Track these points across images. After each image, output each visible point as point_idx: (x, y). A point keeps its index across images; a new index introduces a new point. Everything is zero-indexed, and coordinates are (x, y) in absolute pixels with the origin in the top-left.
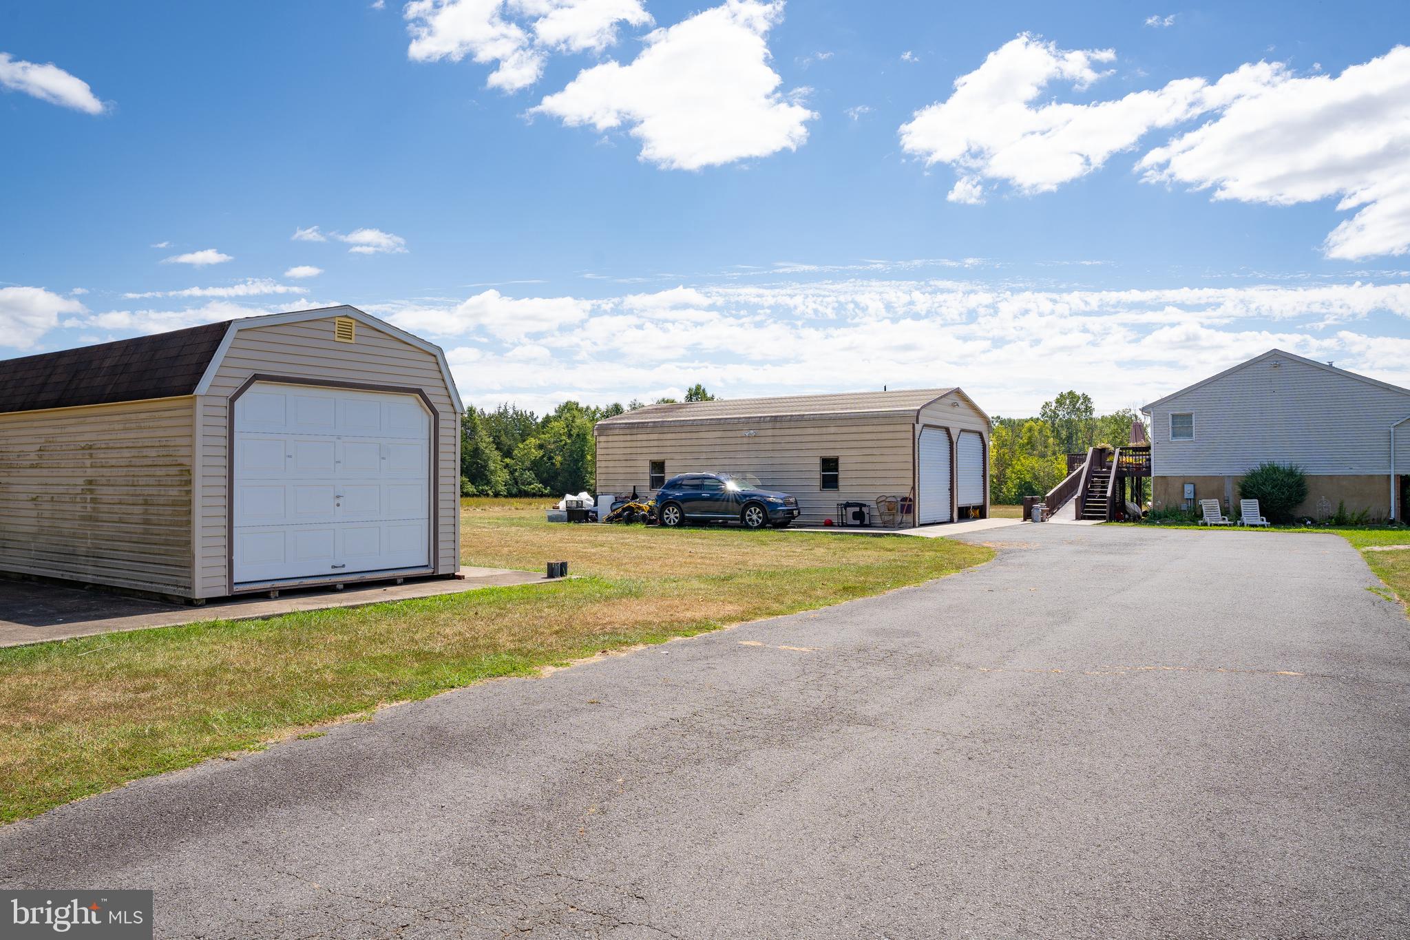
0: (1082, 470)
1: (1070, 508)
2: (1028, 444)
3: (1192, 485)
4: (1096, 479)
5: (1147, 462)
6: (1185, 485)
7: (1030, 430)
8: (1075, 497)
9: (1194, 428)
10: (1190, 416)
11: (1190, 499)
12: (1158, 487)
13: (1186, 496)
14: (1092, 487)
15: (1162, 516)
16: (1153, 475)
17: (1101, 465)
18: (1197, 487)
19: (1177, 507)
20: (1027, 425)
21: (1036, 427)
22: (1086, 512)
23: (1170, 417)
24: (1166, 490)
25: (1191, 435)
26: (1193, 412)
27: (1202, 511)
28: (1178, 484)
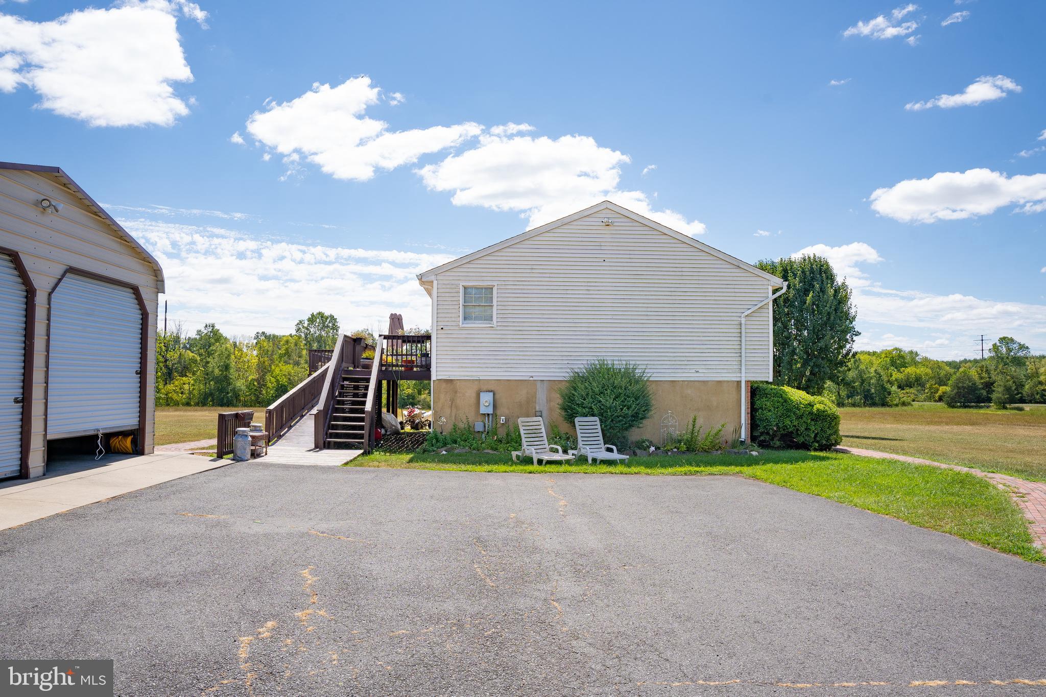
0: (327, 370)
1: (306, 427)
2: (285, 354)
3: (491, 394)
4: (347, 383)
5: (423, 359)
6: (482, 394)
7: (287, 342)
8: (314, 411)
9: (495, 308)
10: (490, 289)
11: (488, 414)
12: (442, 396)
13: (483, 410)
14: (341, 395)
15: (449, 441)
16: (434, 377)
17: (354, 363)
18: (497, 396)
19: (469, 427)
20: (285, 339)
21: (292, 341)
22: (332, 435)
23: (461, 290)
24: (452, 401)
25: (490, 318)
26: (496, 284)
27: (520, 435)
28: (471, 393)
